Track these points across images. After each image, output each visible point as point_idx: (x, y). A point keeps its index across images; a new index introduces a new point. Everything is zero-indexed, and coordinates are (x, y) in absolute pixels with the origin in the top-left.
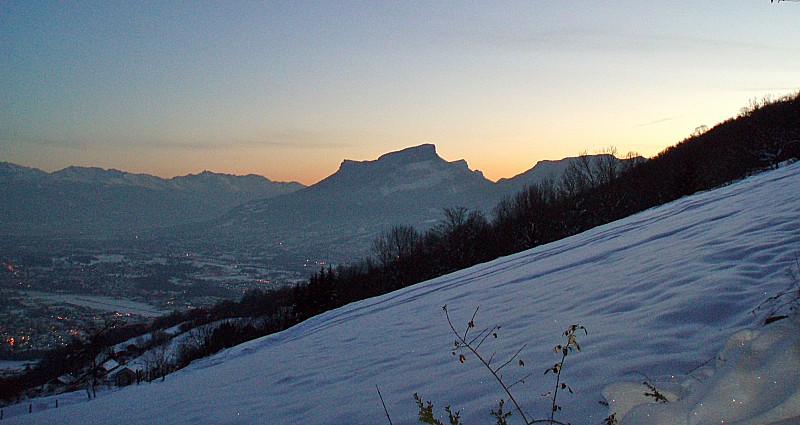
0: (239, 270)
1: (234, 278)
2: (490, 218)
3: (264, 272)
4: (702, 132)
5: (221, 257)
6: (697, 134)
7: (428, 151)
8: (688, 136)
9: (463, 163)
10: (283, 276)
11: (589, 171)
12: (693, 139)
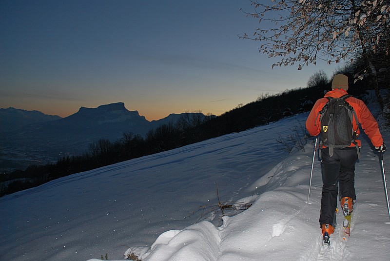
0: (27, 156)
1: (23, 159)
2: (145, 138)
3: (39, 157)
4: (240, 106)
5: (17, 149)
6: (238, 107)
7: (121, 106)
8: (235, 108)
9: (136, 112)
10: (48, 159)
11: (189, 120)
12: (237, 109)
